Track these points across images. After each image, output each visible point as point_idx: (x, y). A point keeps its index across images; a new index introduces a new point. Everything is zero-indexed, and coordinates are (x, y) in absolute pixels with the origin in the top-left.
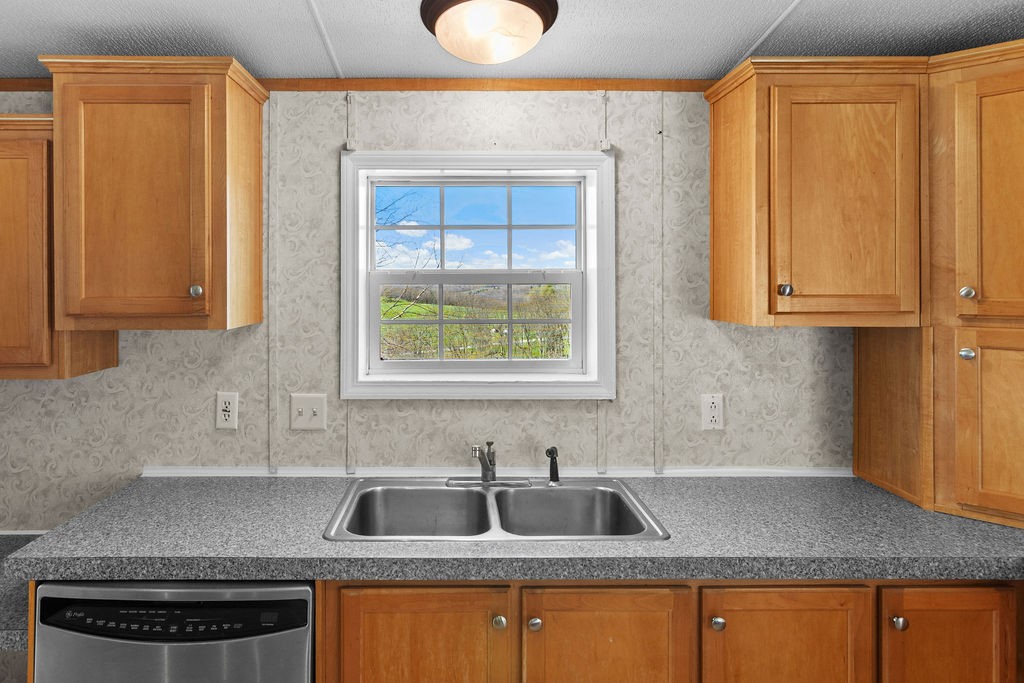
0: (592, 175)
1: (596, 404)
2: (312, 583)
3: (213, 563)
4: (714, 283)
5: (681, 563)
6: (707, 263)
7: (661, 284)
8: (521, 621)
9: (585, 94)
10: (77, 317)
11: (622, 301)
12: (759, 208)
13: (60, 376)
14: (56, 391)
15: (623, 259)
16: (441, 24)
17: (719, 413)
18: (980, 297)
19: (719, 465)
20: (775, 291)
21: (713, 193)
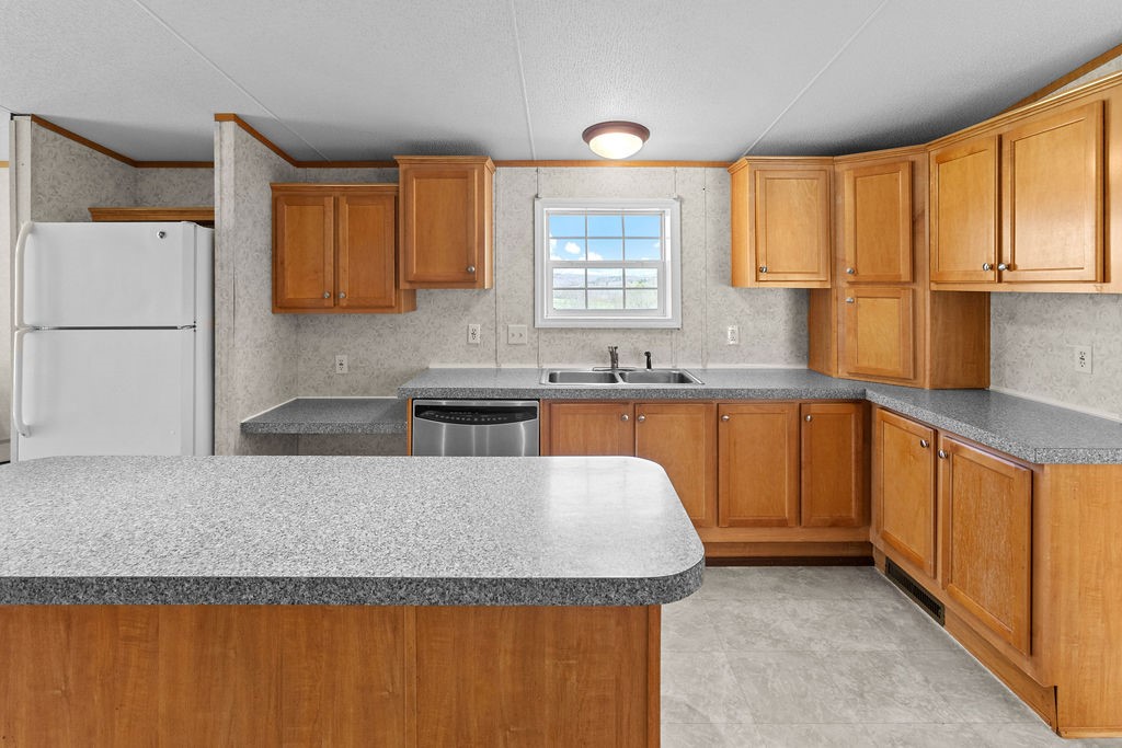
0: (668, 211)
1: (671, 330)
2: (539, 400)
3: (493, 391)
4: (733, 267)
5: (709, 391)
6: (729, 257)
7: (705, 268)
8: (635, 418)
9: (664, 169)
10: (410, 282)
11: (684, 277)
12: (751, 230)
13: (400, 312)
14: (383, 324)
15: (684, 254)
16: (592, 142)
17: (736, 336)
18: (854, 272)
19: (737, 363)
20: (759, 270)
21: (732, 219)
